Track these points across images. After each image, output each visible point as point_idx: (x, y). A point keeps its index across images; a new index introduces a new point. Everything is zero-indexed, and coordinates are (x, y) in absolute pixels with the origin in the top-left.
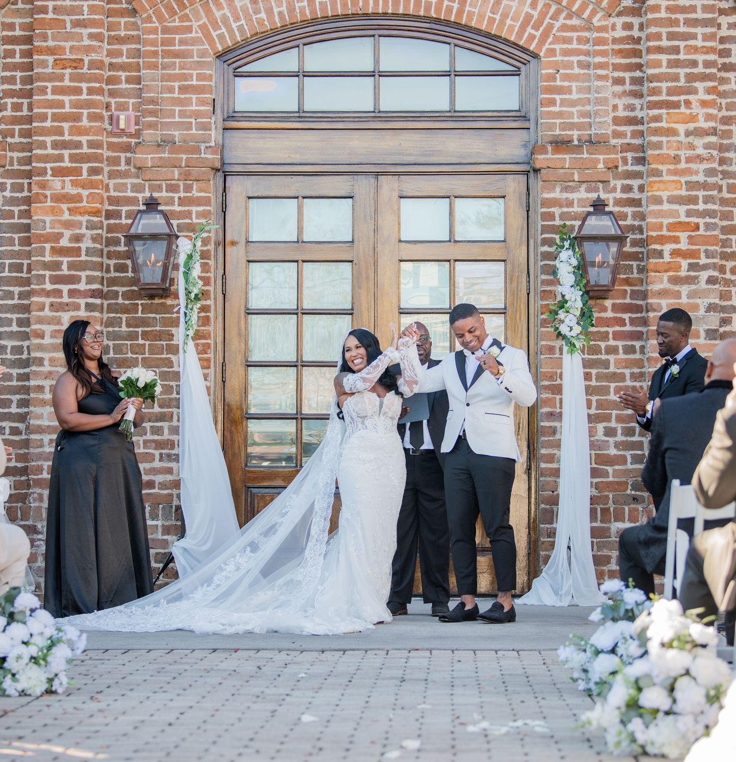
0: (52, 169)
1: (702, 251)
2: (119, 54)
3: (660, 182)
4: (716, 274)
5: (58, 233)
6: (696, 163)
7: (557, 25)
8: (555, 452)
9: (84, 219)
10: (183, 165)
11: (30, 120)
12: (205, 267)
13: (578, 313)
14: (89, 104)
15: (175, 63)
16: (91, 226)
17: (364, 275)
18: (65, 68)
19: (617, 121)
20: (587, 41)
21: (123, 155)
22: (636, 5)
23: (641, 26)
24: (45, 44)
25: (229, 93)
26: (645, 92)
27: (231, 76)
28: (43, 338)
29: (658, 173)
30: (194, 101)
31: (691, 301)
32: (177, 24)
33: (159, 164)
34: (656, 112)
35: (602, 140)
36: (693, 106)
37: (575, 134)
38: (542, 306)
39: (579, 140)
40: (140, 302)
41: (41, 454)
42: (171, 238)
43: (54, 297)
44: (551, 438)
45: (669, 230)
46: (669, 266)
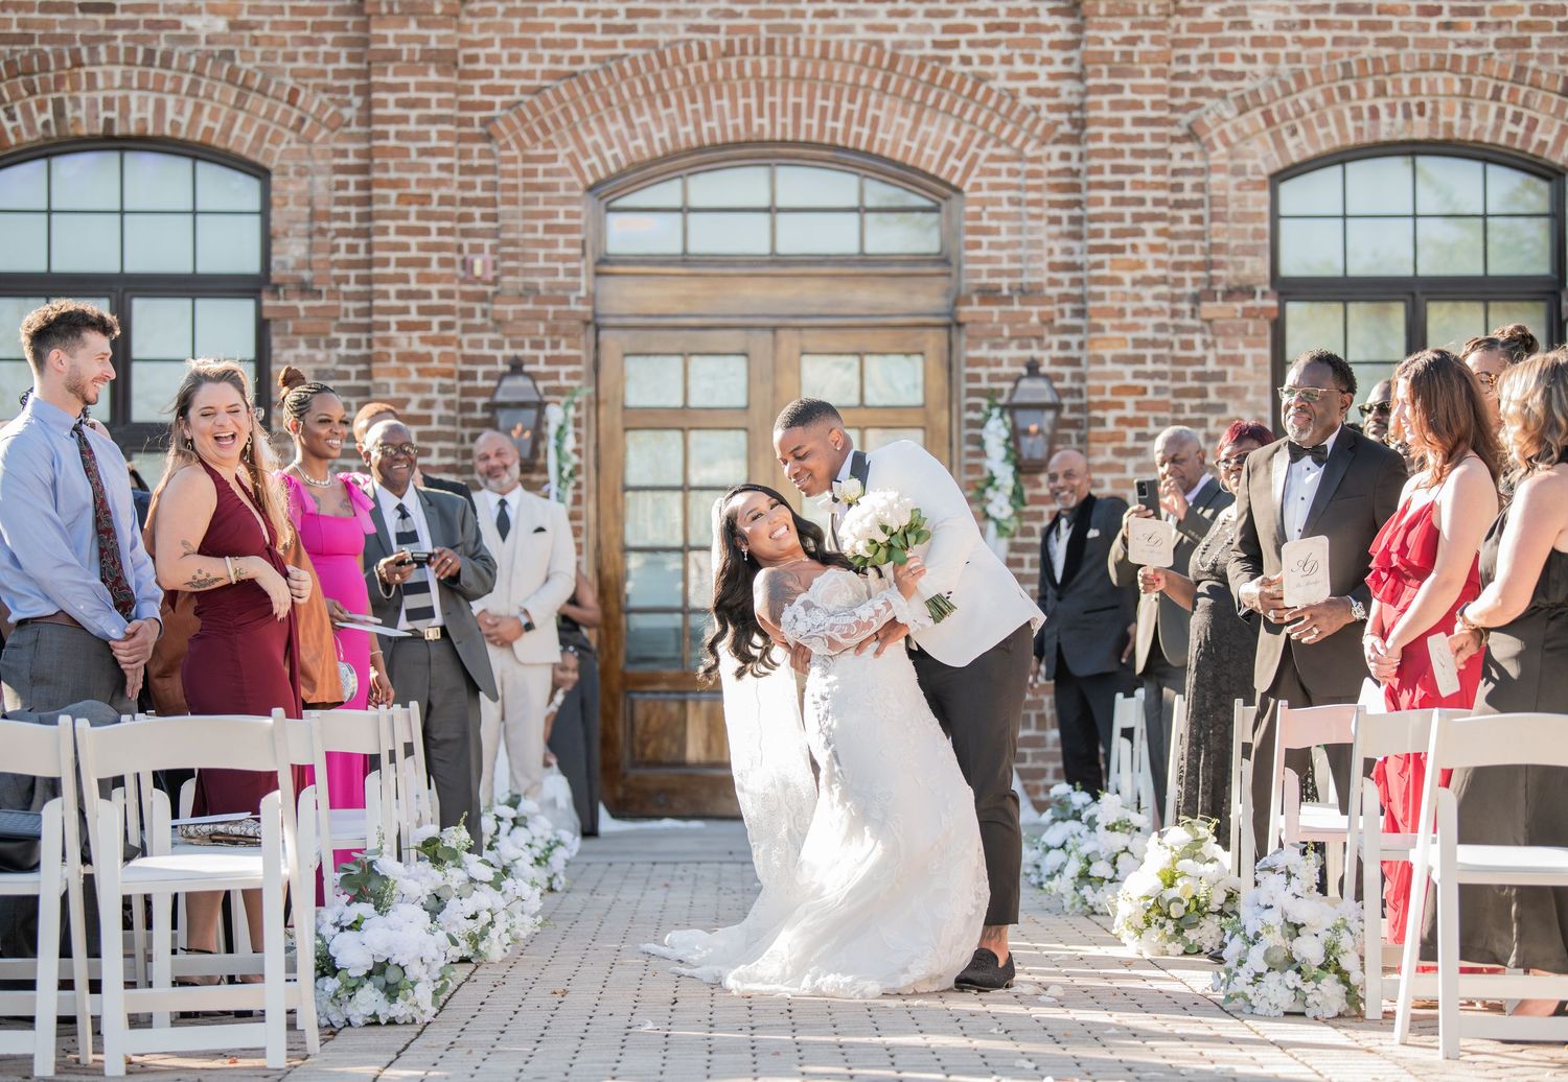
0: (396, 322)
1: (1150, 418)
2: (471, 186)
3: (1103, 338)
5: (404, 398)
6: (1144, 316)
7: (984, 154)
9: (435, 382)
10: (550, 317)
11: (369, 264)
12: (578, 436)
13: (1009, 492)
14: (438, 247)
15: (539, 197)
16: (444, 390)
17: (757, 446)
18: (410, 204)
19: (1053, 267)
20: (1017, 173)
21: (478, 306)
22: (1076, 132)
23: (1081, 158)
24: (385, 176)
25: (600, 232)
26: (1085, 233)
27: (603, 210)
29: (1099, 328)
30: (562, 242)
32: (540, 151)
33: (522, 317)
34: (1097, 257)
35: (1035, 289)
36: (1140, 250)
37: (1004, 282)
39: (1009, 289)
42: (541, 406)
45: (1112, 394)
46: (1113, 435)
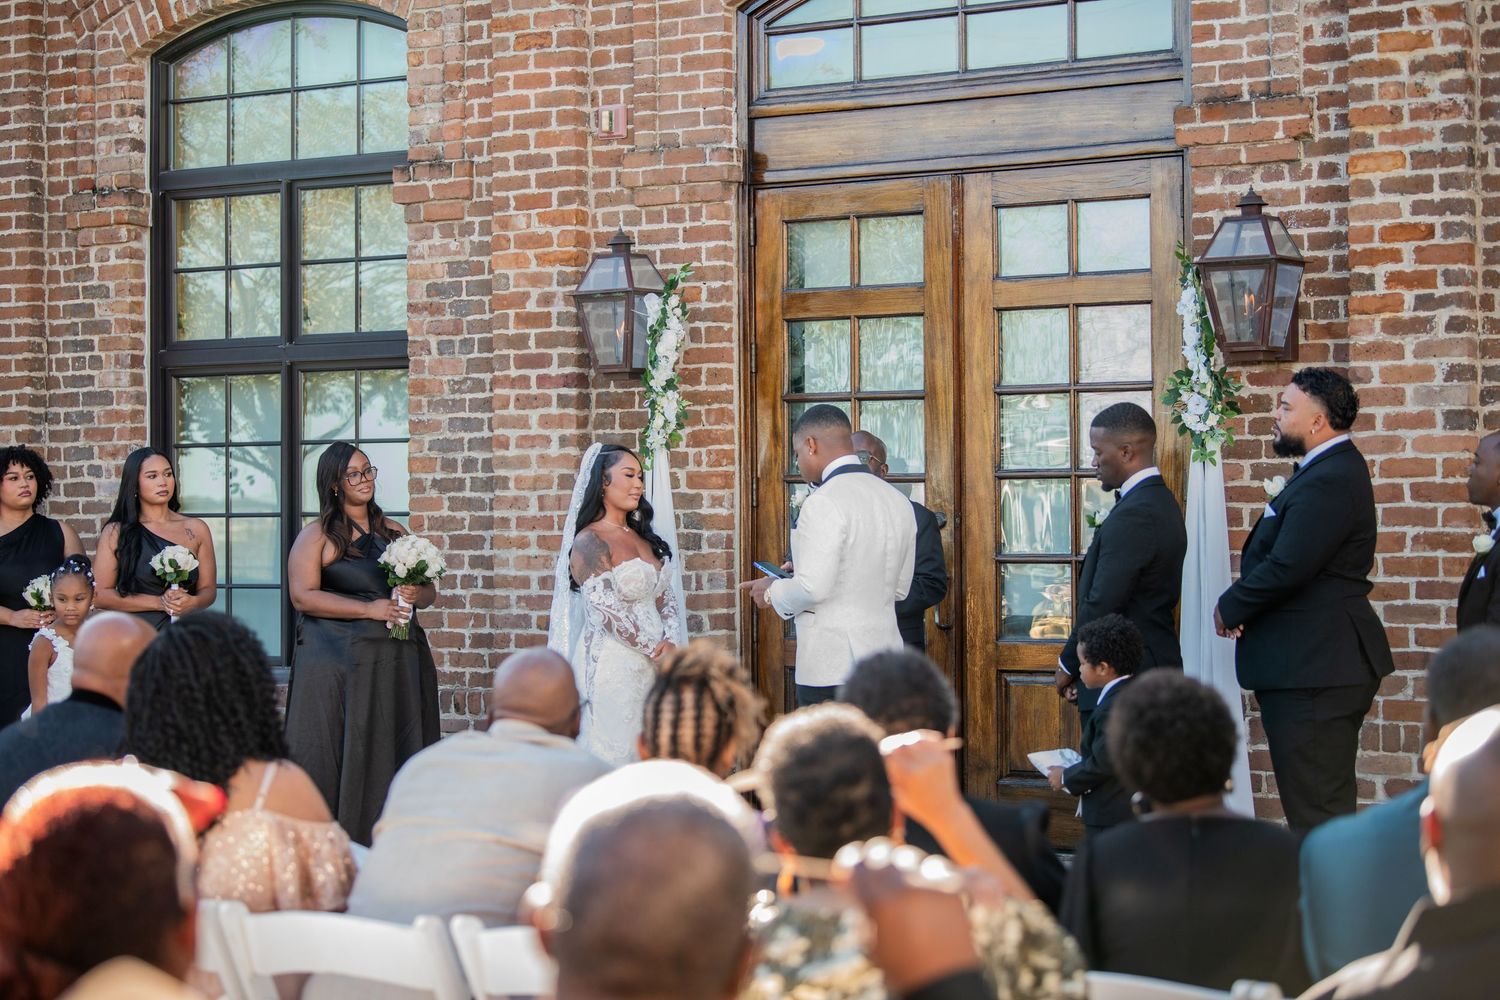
0: (515, 197)
1: (1439, 273)
2: (607, 18)
3: (1368, 156)
4: (1461, 312)
5: (524, 293)
6: (1428, 118)
9: (554, 270)
10: (684, 179)
13: (1209, 393)
14: (558, 99)
15: (677, 24)
16: (563, 281)
17: (939, 336)
18: (528, 48)
19: (1312, 55)
21: (613, 170)
24: (504, 15)
25: (760, 62)
27: (763, 34)
28: (507, 447)
29: (1365, 141)
30: (702, 79)
31: (1421, 362)
33: (653, 181)
34: (1362, 34)
35: (1284, 91)
36: (1423, 18)
37: (1244, 82)
39: (1252, 93)
40: (636, 390)
41: (506, 618)
43: (520, 388)
45: (1383, 240)
46: (1384, 301)
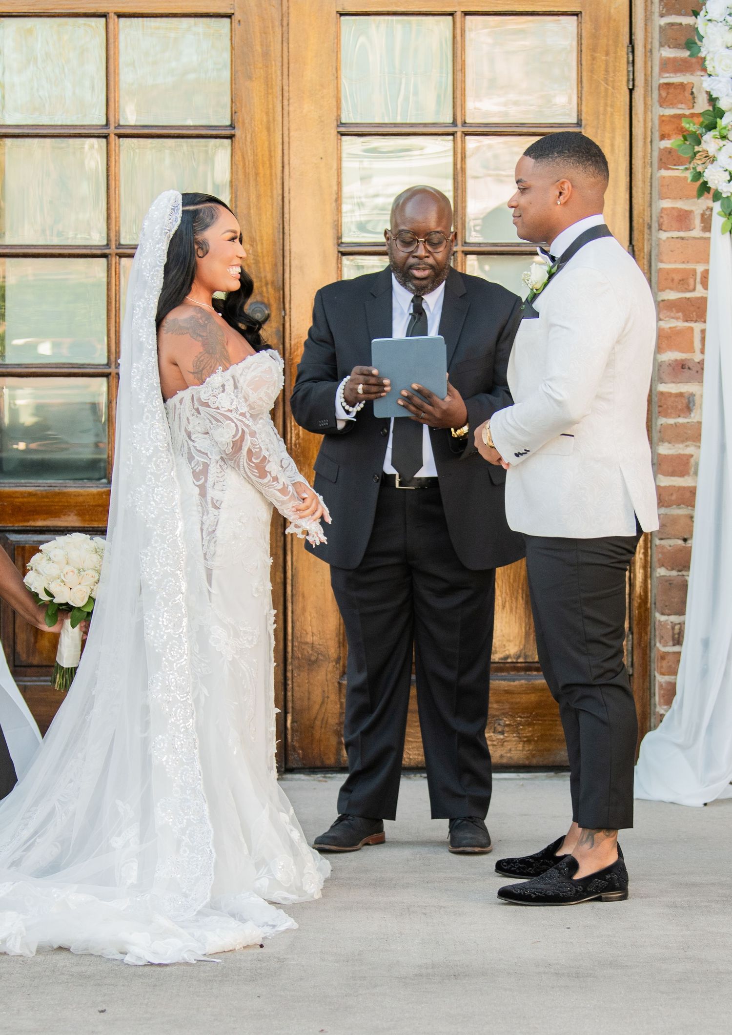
8: (690, 450)
17: (258, 48)
38: (663, 120)
44: (681, 420)
